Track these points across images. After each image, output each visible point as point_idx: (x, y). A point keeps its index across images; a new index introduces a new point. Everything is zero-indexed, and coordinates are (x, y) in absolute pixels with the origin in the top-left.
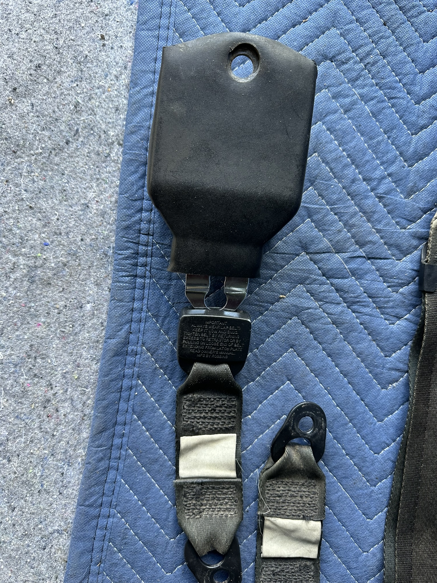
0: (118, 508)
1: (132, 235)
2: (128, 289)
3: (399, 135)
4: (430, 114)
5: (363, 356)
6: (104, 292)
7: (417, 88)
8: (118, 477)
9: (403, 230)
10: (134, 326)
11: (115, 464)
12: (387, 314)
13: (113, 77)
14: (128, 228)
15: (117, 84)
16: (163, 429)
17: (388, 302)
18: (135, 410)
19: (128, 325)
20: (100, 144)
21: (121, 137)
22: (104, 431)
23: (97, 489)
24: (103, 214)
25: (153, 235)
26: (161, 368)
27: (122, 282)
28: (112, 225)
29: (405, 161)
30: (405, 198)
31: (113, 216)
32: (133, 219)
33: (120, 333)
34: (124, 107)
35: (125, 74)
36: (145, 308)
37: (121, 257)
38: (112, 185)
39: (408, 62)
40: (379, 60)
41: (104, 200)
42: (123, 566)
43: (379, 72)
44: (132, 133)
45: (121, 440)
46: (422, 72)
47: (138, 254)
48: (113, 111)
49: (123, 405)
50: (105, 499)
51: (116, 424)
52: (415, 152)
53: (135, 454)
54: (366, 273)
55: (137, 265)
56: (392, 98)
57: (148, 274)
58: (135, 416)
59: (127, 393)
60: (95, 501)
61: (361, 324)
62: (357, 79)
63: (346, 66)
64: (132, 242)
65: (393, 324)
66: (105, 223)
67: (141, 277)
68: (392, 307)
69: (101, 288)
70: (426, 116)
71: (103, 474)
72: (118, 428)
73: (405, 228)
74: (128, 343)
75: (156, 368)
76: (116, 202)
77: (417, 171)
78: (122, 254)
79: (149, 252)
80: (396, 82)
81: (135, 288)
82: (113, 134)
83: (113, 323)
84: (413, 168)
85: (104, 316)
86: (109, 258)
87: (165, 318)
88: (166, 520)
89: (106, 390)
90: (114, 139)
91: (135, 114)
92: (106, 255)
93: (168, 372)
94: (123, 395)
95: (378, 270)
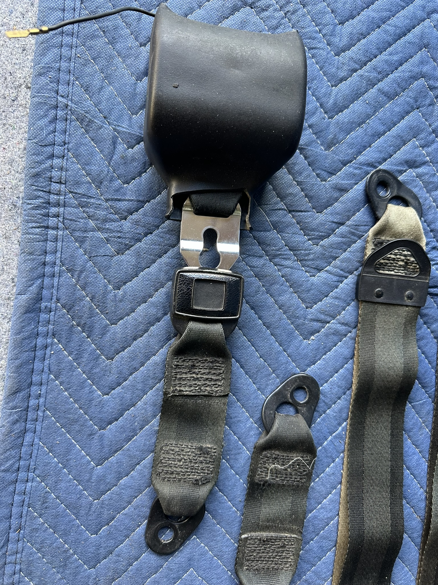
0: (37, 472)
1: (42, 182)
2: (39, 241)
3: (319, 86)
4: (349, 65)
5: (285, 308)
6: (14, 246)
7: (336, 40)
8: (36, 440)
9: (324, 182)
10: (47, 281)
11: (32, 426)
12: (308, 266)
13: (18, 14)
14: (37, 175)
15: (24, 21)
16: (83, 388)
17: (309, 254)
18: (52, 369)
19: (40, 281)
20: (7, 87)
21: (30, 80)
22: (18, 392)
23: (13, 452)
24: (11, 162)
25: (65, 184)
26: (78, 325)
27: (32, 234)
28: (20, 174)
29: (326, 113)
30: (325, 150)
31: (21, 164)
32: (43, 166)
33: (31, 288)
34: (31, 47)
35: (32, 12)
36: (58, 262)
37: (30, 206)
38: (21, 131)
39: (328, 13)
40: (299, 9)
41: (12, 147)
42: (45, 531)
43: (299, 21)
44: (40, 75)
45: (37, 401)
46: (342, 23)
47: (49, 203)
48: (20, 51)
49: (38, 365)
50: (22, 463)
51: (31, 384)
52: (335, 103)
53: (53, 416)
54: (287, 226)
55: (49, 216)
56: (313, 49)
57: (61, 225)
58: (52, 376)
59: (42, 352)
60: (12, 466)
61: (283, 276)
62: (277, 28)
63: (266, 13)
64: (42, 191)
65: (314, 276)
66: (13, 172)
67: (53, 229)
68: (313, 260)
69: (10, 241)
70: (345, 68)
71: (18, 437)
72: (34, 389)
73: (325, 181)
74: (41, 299)
75: (73, 326)
76: (25, 149)
77: (337, 123)
78: (31, 204)
79: (61, 201)
80: (316, 32)
81: (46, 240)
82: (21, 76)
83: (23, 278)
84: (333, 120)
85: (15, 272)
86: (18, 209)
87: (81, 272)
88: (89, 481)
89: (18, 349)
90: (22, 81)
91: (43, 54)
92: (15, 206)
93: (86, 329)
94: (39, 353)
95: (298, 223)
